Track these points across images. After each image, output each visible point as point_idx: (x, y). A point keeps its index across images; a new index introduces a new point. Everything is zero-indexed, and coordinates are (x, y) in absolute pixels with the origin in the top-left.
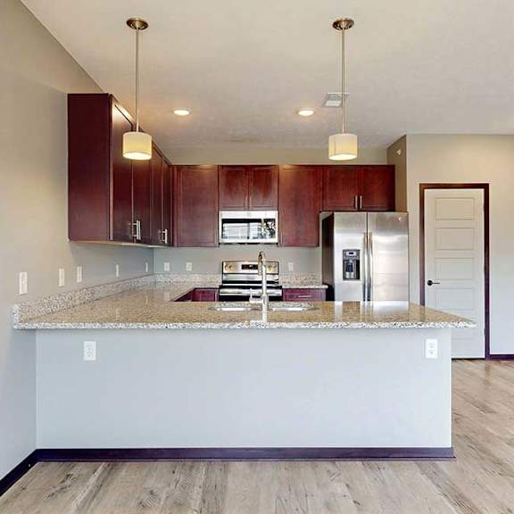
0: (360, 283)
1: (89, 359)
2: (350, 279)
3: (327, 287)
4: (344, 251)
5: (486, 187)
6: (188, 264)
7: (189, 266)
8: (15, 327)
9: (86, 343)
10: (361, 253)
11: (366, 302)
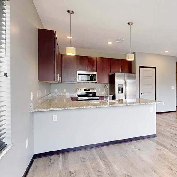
0: (123, 94)
1: (55, 121)
2: (120, 93)
3: (112, 96)
4: (118, 85)
5: (155, 68)
6: (64, 89)
7: (65, 90)
8: (31, 111)
9: (54, 116)
10: (123, 85)
11: (125, 99)
